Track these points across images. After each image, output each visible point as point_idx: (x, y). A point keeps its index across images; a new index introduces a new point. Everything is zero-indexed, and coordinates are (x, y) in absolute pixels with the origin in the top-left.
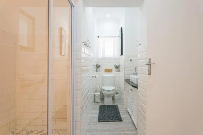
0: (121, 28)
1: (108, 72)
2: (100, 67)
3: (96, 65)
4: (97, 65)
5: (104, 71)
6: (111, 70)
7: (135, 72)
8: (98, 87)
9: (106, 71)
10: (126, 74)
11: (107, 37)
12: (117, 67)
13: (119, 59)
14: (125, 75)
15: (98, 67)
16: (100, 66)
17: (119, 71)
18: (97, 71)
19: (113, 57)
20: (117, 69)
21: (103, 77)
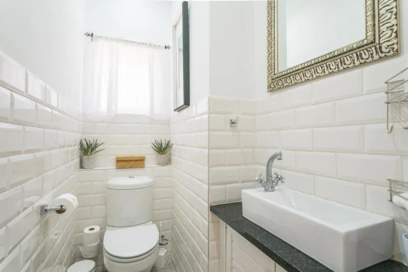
0: (185, 5)
1: (131, 167)
2: (97, 149)
3: (79, 141)
4: (84, 143)
5: (112, 165)
6: (139, 162)
7: (264, 177)
8: (86, 230)
9: (122, 163)
10: (213, 184)
11: (127, 41)
12: (162, 149)
13: (167, 123)
14: (212, 187)
15: (88, 150)
16: (96, 146)
17: (169, 162)
18: (82, 167)
19: (148, 114)
20: (163, 157)
21: (110, 188)
